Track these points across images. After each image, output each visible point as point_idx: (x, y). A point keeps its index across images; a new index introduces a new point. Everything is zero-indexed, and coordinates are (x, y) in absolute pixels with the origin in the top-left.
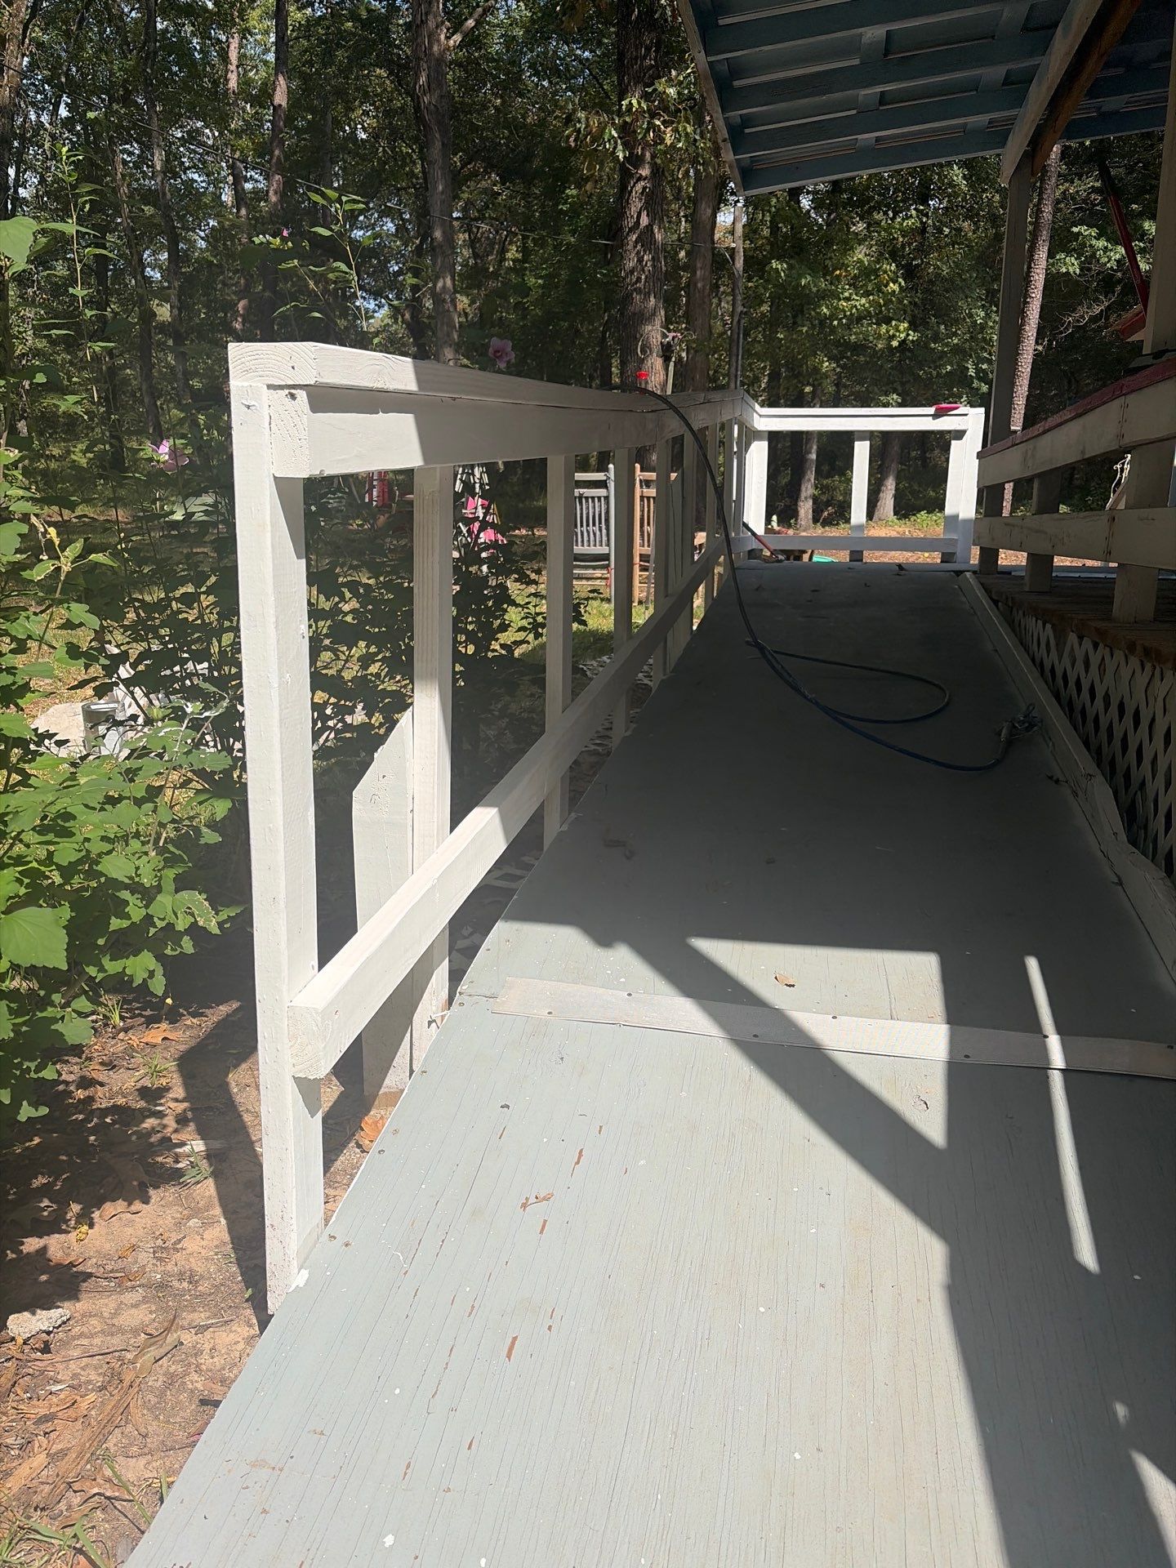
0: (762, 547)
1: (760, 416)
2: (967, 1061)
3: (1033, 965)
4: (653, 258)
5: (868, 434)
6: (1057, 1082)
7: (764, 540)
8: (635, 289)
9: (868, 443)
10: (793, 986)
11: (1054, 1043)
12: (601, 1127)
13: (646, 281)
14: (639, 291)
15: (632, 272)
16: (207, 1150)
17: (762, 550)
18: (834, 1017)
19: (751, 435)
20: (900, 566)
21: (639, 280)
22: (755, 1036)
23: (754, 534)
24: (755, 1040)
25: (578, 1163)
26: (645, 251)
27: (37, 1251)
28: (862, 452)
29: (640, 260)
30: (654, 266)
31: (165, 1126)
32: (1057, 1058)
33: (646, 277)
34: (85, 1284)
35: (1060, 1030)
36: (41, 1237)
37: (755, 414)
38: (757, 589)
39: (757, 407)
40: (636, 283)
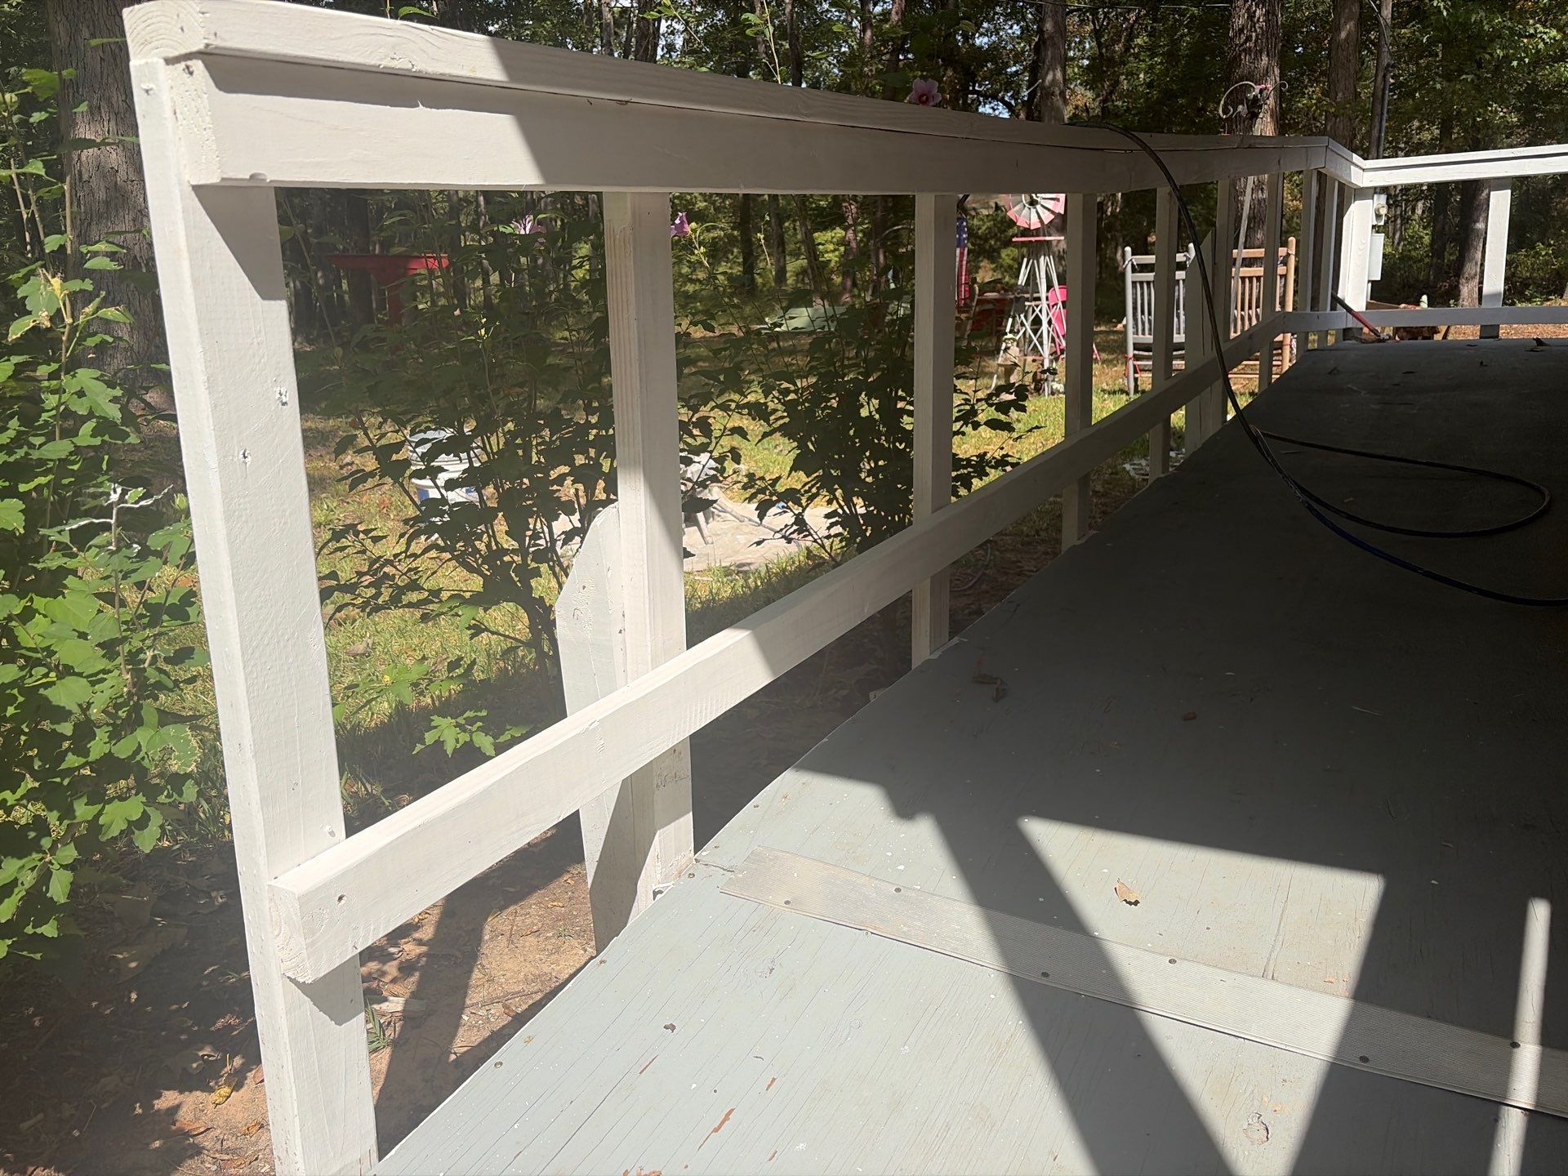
0: (1361, 325)
1: (1364, 170)
2: (1363, 1067)
3: (1539, 915)
4: (1268, 12)
5: (1510, 181)
6: (1512, 1131)
7: (1362, 317)
8: (1244, 50)
9: (1509, 192)
10: (1136, 903)
11: (1528, 1057)
12: (774, 1080)
13: (1256, 41)
14: (1248, 51)
15: (1241, 31)
16: (404, 1011)
17: (1362, 329)
18: (1172, 961)
19: (1348, 194)
20: (1538, 340)
21: (1248, 39)
22: (1045, 975)
23: (1349, 310)
24: (1044, 981)
25: (716, 1130)
26: (1257, 5)
27: (168, 1109)
28: (1500, 205)
29: (1251, 16)
30: (1267, 21)
31: (384, 973)
32: (1523, 1089)
33: (1257, 36)
34: (189, 1162)
35: (1549, 1038)
36: (181, 1092)
37: (1352, 167)
38: (1330, 373)
39: (1356, 158)
40: (1245, 42)
